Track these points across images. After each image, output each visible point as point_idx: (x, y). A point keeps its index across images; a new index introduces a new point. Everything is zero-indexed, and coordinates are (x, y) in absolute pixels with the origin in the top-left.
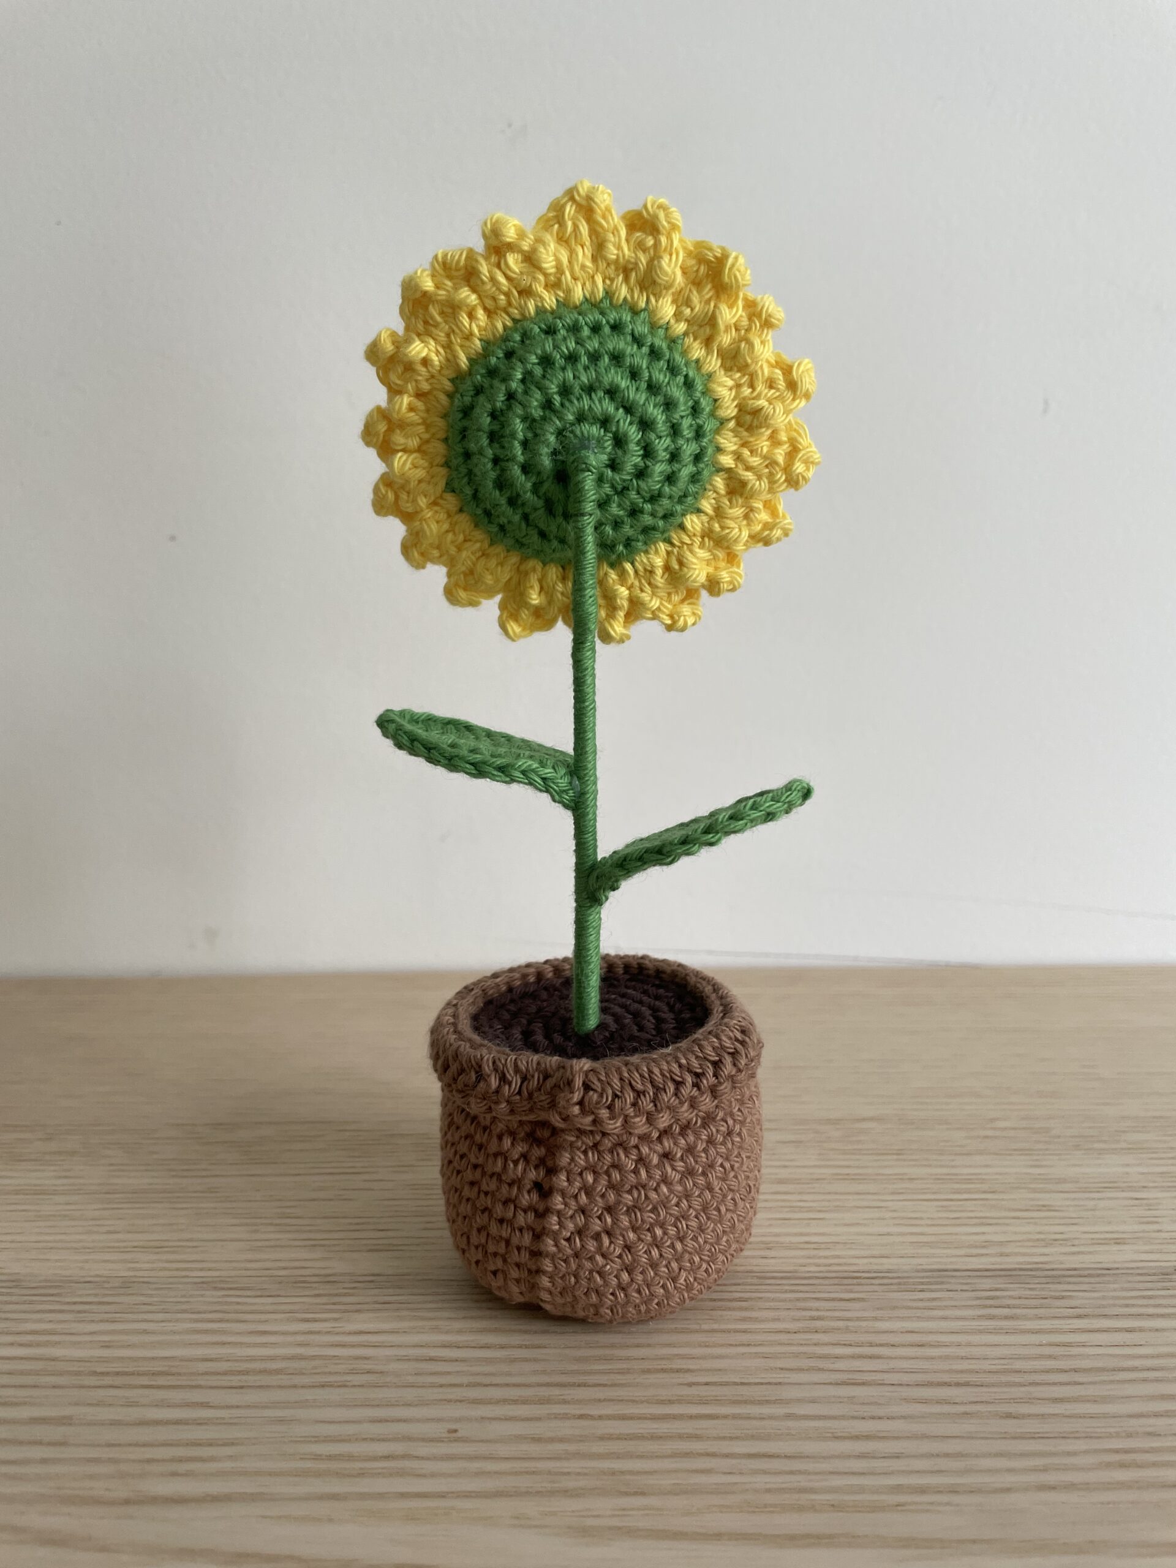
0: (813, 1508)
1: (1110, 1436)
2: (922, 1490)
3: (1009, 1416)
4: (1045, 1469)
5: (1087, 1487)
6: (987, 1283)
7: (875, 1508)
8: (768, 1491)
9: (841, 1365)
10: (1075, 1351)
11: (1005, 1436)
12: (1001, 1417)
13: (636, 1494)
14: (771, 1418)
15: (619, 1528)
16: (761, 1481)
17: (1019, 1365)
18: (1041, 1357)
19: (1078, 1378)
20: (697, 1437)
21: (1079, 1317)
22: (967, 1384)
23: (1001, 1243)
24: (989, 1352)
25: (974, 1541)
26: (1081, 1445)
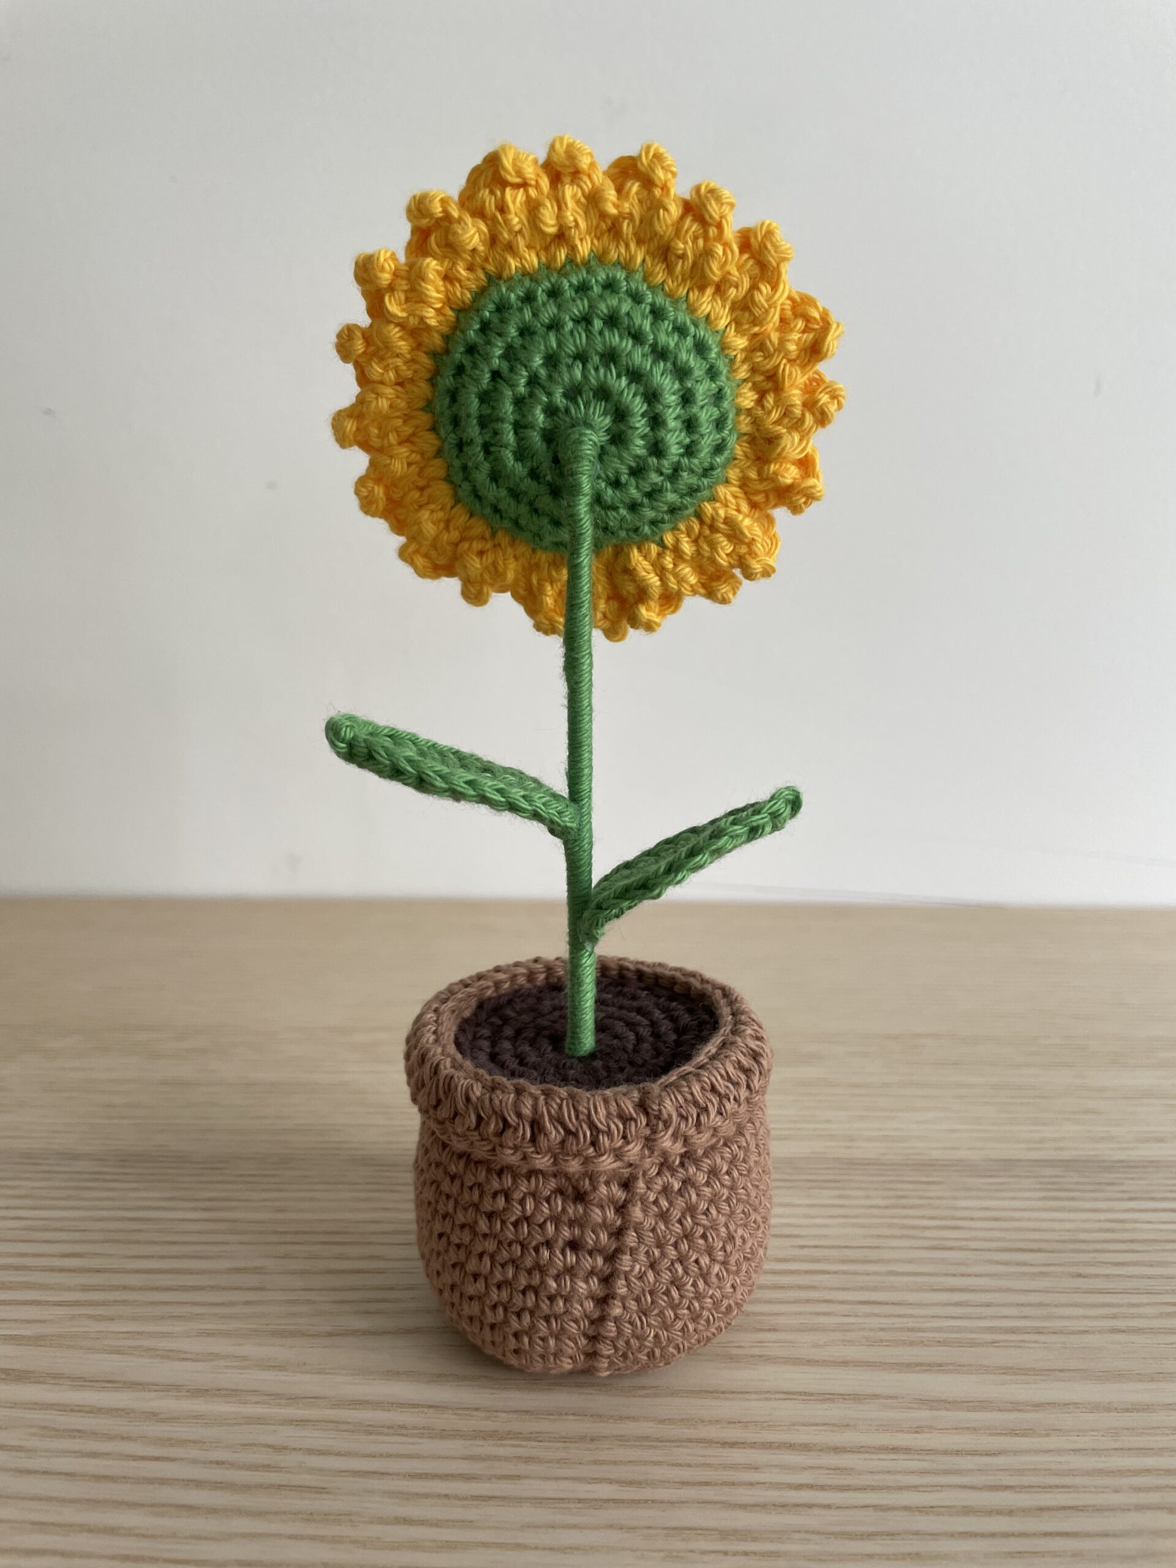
0: (921, 1343)
1: (1167, 1292)
2: (1013, 1331)
3: (1079, 1275)
4: (1114, 1317)
5: (1152, 1331)
6: (1048, 1171)
7: (974, 1344)
8: (882, 1329)
9: (927, 1234)
10: (1129, 1226)
11: (1077, 1291)
12: (1073, 1277)
13: (770, 1330)
14: (876, 1273)
15: (760, 1356)
16: (874, 1322)
17: (1083, 1236)
18: (1101, 1230)
19: (1134, 1246)
20: (814, 1288)
21: (1130, 1199)
22: (1039, 1250)
23: (1055, 1140)
24: (1057, 1226)
25: (1061, 1371)
26: (1144, 1299)
